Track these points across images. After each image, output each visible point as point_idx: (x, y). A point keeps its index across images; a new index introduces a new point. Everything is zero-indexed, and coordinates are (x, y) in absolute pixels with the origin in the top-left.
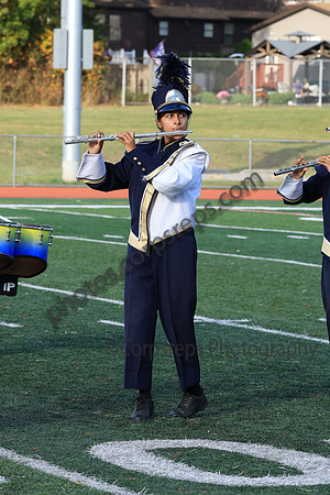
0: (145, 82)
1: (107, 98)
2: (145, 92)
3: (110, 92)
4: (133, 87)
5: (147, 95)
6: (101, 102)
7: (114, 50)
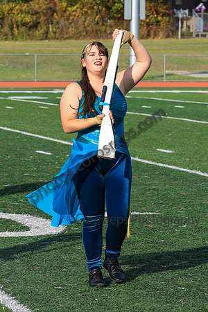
0: (191, 26)
1: (171, 34)
2: (191, 31)
3: (173, 32)
4: (185, 29)
5: (192, 33)
6: (168, 37)
7: (177, 9)
